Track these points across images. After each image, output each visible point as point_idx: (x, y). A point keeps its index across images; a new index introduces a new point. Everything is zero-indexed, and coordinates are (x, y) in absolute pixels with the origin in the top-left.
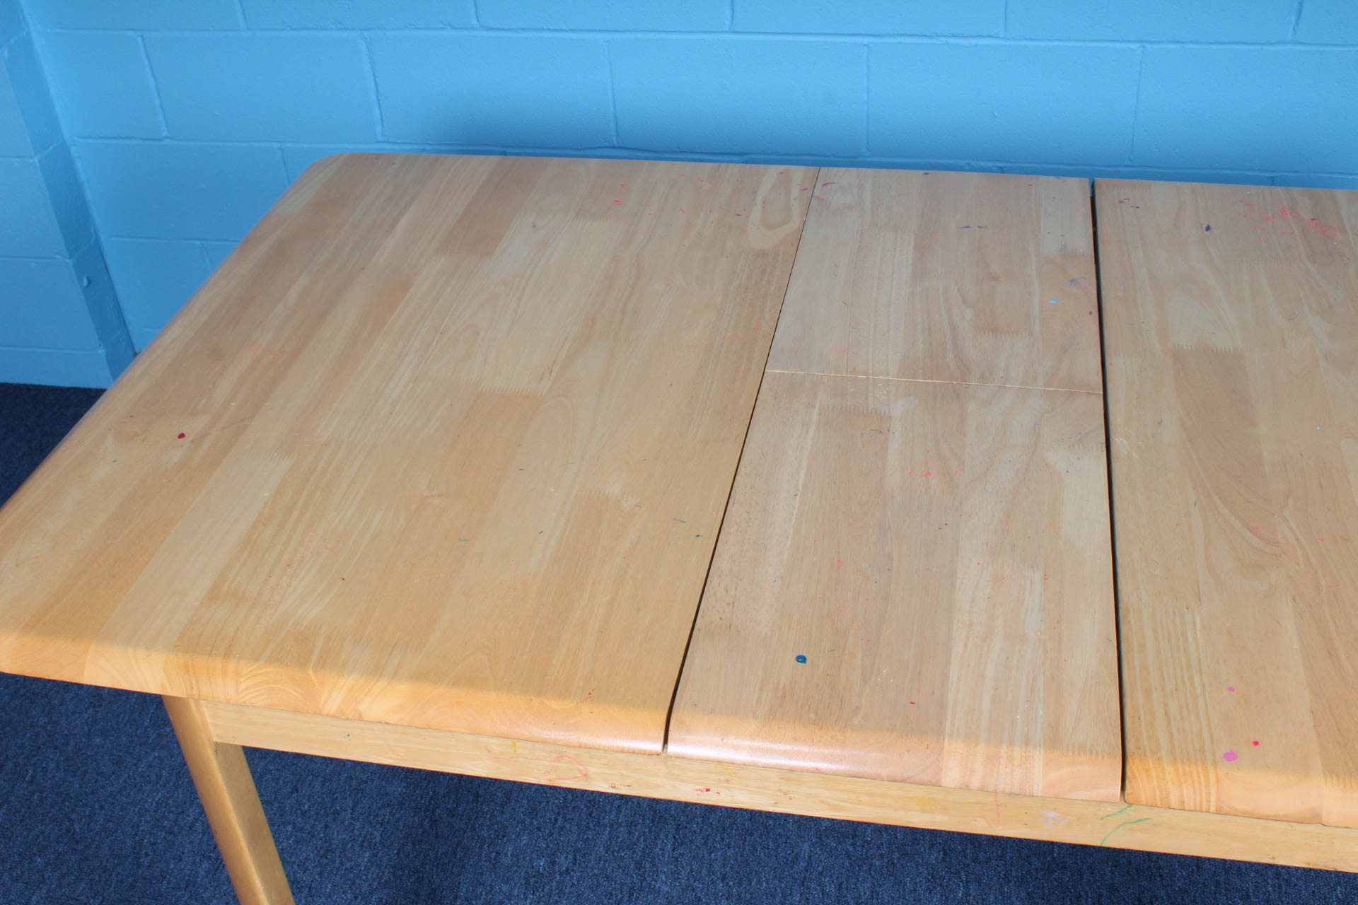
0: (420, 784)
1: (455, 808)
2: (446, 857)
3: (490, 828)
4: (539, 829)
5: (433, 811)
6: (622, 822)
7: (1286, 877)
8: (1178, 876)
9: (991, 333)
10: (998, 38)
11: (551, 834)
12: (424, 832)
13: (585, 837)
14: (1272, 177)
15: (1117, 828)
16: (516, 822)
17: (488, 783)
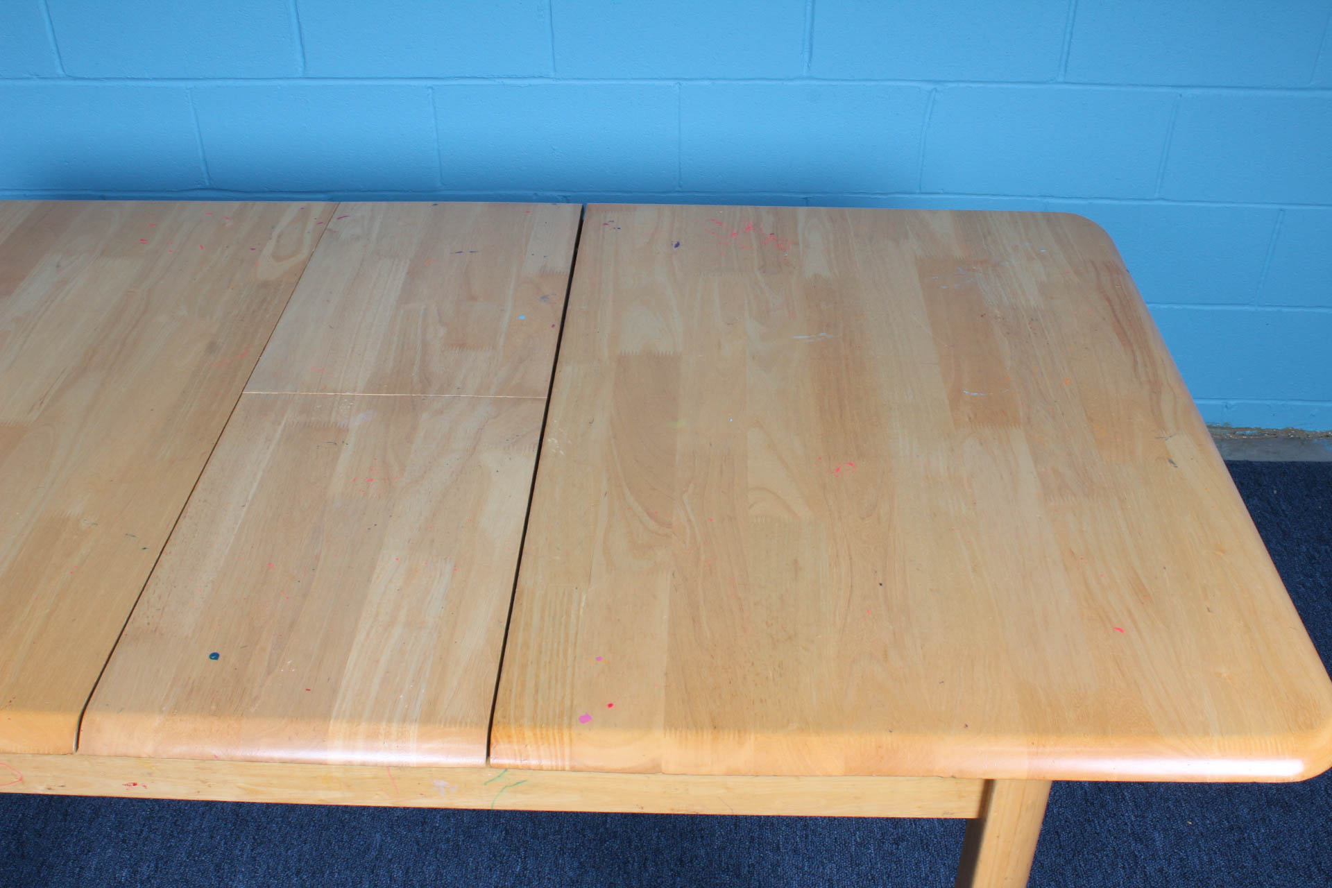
0: (10, 808)
1: (43, 828)
2: (30, 877)
3: (76, 844)
4: (124, 841)
5: (21, 834)
6: (205, 828)
7: (812, 828)
8: (717, 835)
9: (458, 348)
10: (549, 78)
11: (136, 845)
12: (9, 855)
13: (169, 845)
14: (806, 198)
15: (501, 791)
16: (102, 836)
17: (78, 802)
